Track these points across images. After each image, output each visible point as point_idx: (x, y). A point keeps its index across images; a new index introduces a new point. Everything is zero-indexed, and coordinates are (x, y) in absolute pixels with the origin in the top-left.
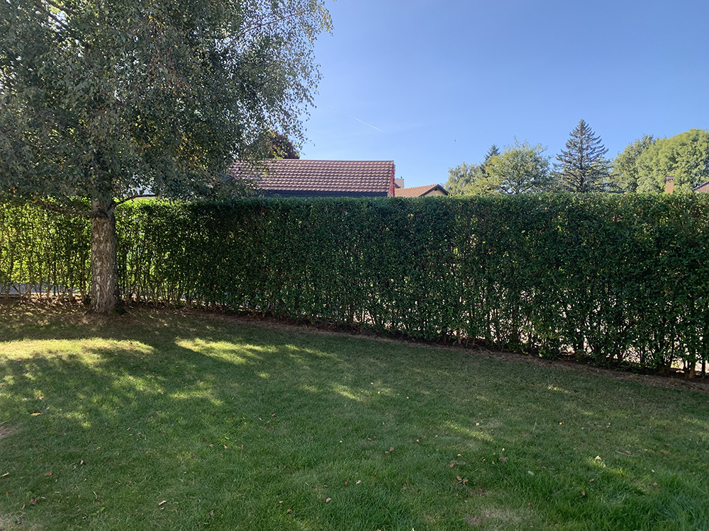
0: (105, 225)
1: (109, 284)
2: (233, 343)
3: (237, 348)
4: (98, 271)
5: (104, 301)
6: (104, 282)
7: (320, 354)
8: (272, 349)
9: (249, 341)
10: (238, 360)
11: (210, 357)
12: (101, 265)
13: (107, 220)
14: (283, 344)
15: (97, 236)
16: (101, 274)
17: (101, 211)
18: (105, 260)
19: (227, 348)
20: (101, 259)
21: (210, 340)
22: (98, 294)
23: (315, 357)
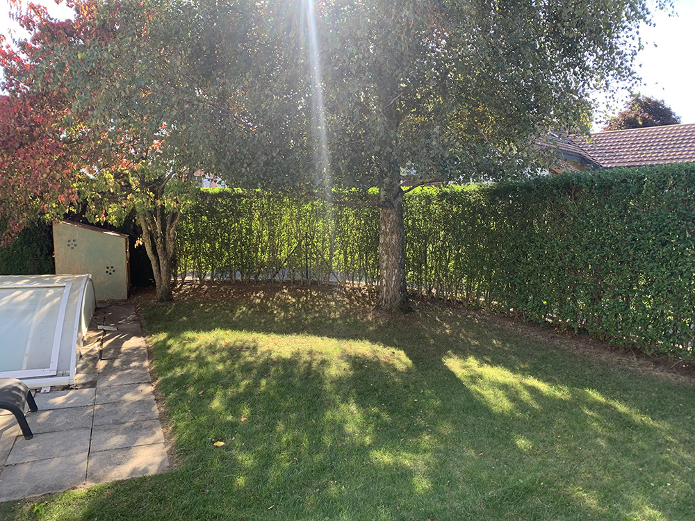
0: (391, 216)
1: (394, 279)
2: (514, 371)
3: (513, 380)
4: (384, 265)
5: (389, 297)
6: (390, 277)
7: (638, 418)
8: (561, 393)
9: (535, 372)
10: (502, 403)
11: (468, 391)
12: (387, 259)
13: (393, 211)
14: (583, 386)
15: (384, 227)
16: (387, 268)
17: (387, 200)
18: (390, 254)
19: (501, 379)
20: (387, 253)
21: (487, 362)
22: (385, 289)
23: (625, 423)
